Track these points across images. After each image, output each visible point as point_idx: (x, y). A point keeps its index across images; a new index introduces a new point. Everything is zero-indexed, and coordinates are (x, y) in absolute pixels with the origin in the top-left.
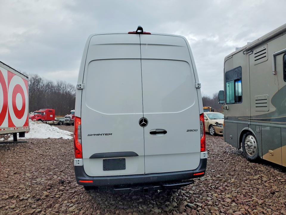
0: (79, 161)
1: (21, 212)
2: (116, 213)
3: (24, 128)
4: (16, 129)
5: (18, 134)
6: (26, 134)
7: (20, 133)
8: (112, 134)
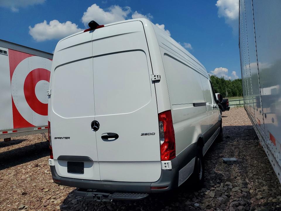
0: (51, 161)
8: (69, 137)
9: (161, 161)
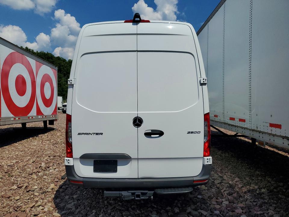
0: (69, 160)
1: (22, 204)
2: (112, 214)
3: (53, 116)
4: (44, 117)
5: (48, 122)
6: (55, 122)
7: (49, 121)
8: (102, 133)
9: (204, 156)
